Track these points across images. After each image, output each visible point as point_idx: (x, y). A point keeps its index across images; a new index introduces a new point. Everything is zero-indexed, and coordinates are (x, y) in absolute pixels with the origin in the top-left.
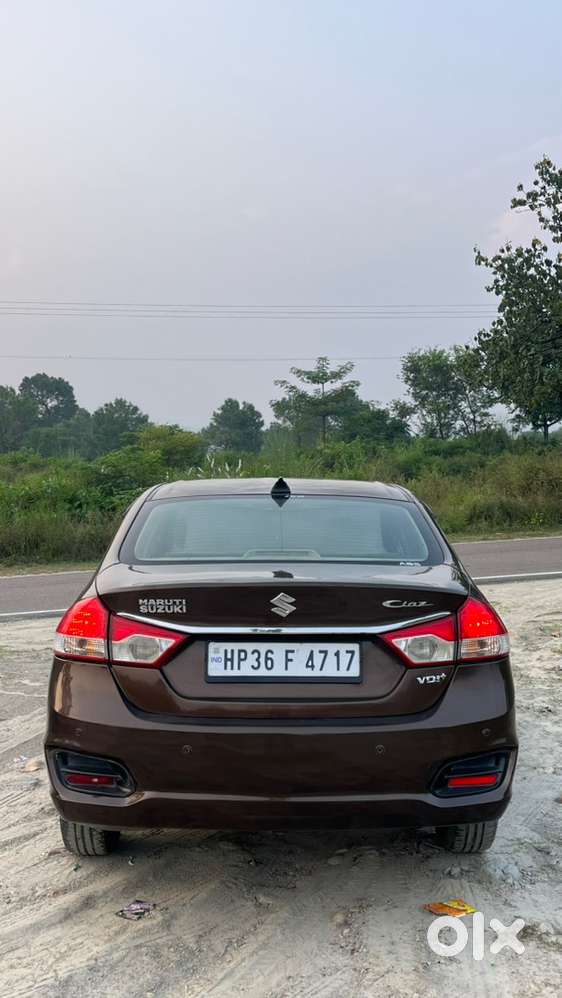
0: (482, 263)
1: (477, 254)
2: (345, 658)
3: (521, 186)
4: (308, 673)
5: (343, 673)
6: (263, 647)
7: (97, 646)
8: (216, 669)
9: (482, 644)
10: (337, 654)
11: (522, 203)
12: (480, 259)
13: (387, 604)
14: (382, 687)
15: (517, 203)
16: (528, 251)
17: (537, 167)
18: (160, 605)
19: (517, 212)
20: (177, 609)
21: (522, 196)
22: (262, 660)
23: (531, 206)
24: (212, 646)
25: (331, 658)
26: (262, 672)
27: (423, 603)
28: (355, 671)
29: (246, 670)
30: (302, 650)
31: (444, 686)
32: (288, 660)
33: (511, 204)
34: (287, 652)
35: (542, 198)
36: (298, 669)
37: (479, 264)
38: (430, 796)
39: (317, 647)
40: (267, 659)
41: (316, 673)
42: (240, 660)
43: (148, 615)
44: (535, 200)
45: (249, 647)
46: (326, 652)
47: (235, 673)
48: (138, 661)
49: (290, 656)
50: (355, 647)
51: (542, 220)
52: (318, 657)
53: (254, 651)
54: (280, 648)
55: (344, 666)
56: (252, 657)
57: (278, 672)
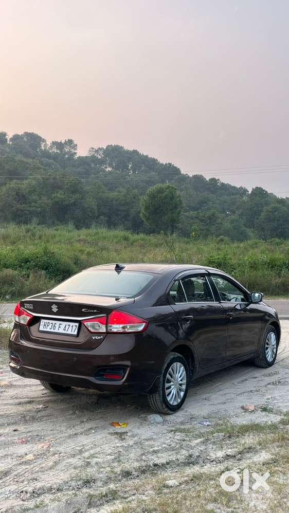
2: (74, 327)
4: (63, 332)
5: (73, 333)
6: (54, 322)
8: (41, 328)
9: (123, 328)
13: (83, 310)
14: (81, 340)
18: (28, 306)
20: (31, 307)
24: (42, 320)
25: (71, 327)
26: (52, 330)
27: (95, 311)
28: (75, 333)
29: (48, 329)
30: (64, 324)
31: (102, 341)
32: (59, 327)
34: (60, 324)
36: (61, 331)
38: (93, 378)
39: (67, 323)
40: (54, 326)
41: (66, 332)
42: (48, 326)
43: (26, 309)
45: (51, 321)
46: (69, 325)
47: (46, 330)
48: (24, 323)
49: (60, 326)
50: (77, 324)
52: (67, 327)
53: (52, 323)
54: (58, 323)
55: (73, 331)
56: (51, 325)
57: (56, 331)
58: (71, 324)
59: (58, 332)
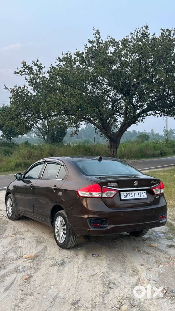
0: (7, 89)
1: (5, 87)
2: (144, 194)
3: (18, 68)
5: (144, 197)
6: (130, 192)
7: (96, 194)
8: (123, 198)
10: (143, 193)
11: (18, 73)
12: (6, 88)
13: (152, 182)
14: (151, 200)
15: (16, 73)
16: (23, 88)
17: (22, 63)
18: (113, 184)
19: (17, 76)
20: (117, 185)
21: (18, 71)
22: (130, 195)
23: (21, 74)
24: (122, 193)
26: (131, 198)
27: (156, 182)
28: (146, 197)
29: (128, 198)
30: (137, 192)
31: (159, 198)
32: (135, 195)
33: (14, 73)
34: (134, 193)
35: (24, 72)
36: (137, 197)
37: (6, 89)
38: (159, 221)
39: (139, 192)
40: (131, 195)
41: (140, 197)
42: (127, 195)
43: (110, 187)
44: (22, 73)
47: (126, 198)
48: (108, 197)
49: (135, 194)
50: (145, 192)
51: (26, 79)
52: (140, 194)
53: (129, 194)
54: (133, 192)
55: (144, 195)
56: (129, 195)
57: (133, 197)
58: (142, 192)
59: (135, 198)
